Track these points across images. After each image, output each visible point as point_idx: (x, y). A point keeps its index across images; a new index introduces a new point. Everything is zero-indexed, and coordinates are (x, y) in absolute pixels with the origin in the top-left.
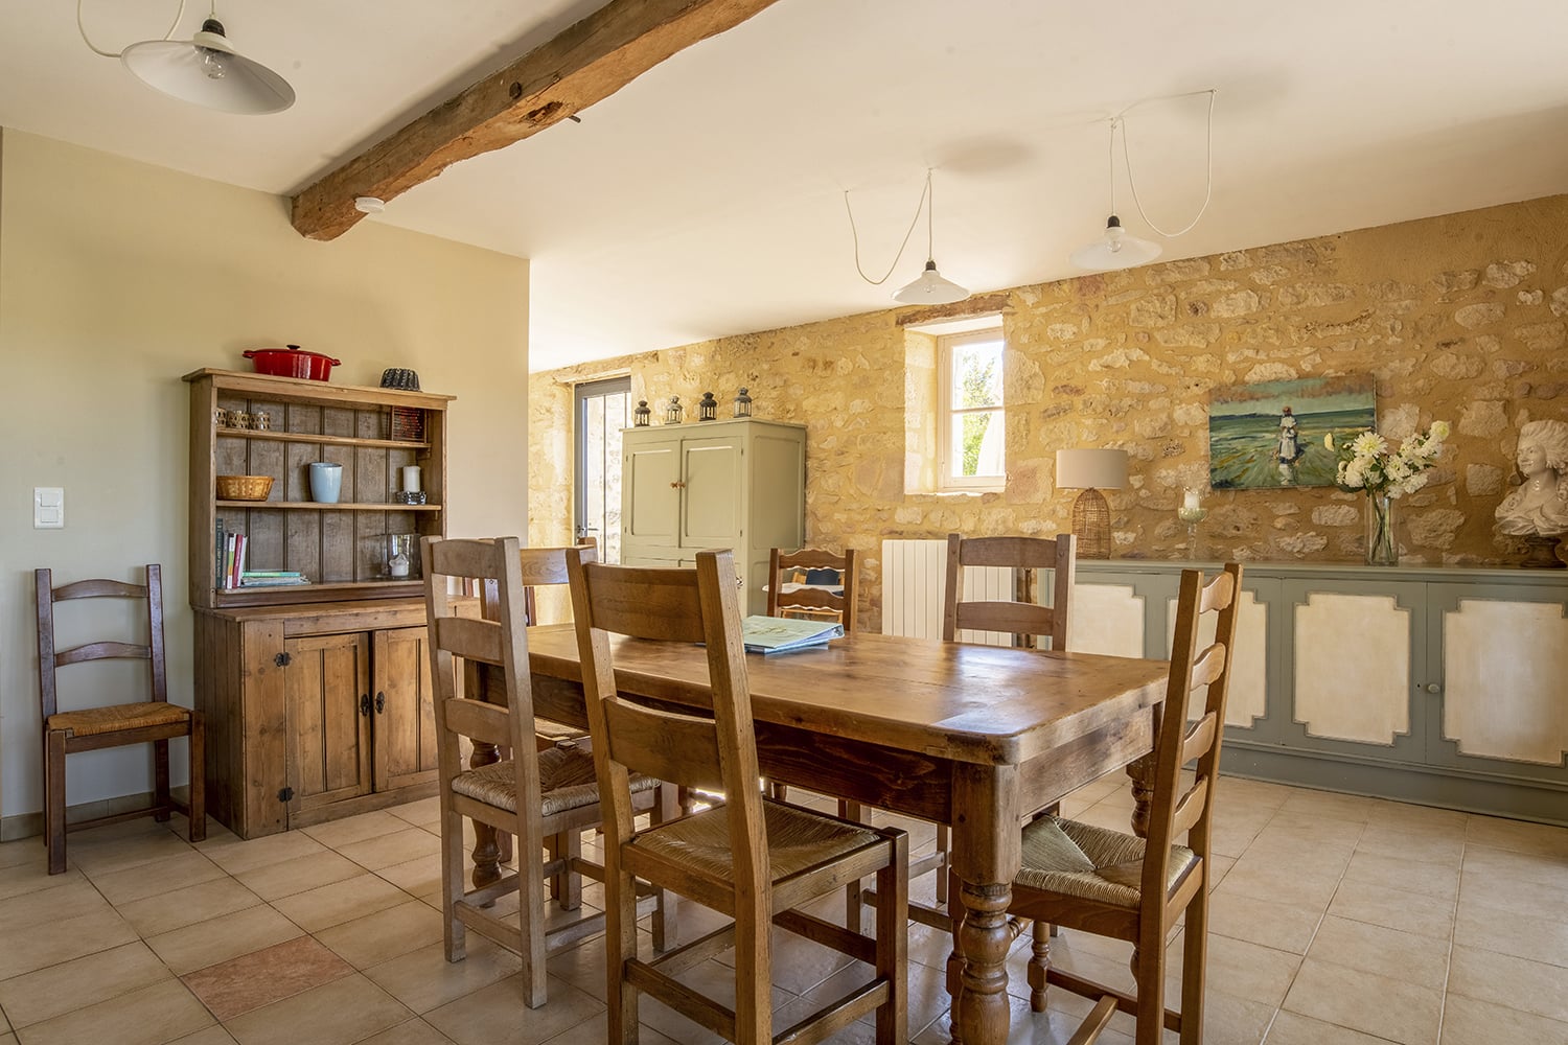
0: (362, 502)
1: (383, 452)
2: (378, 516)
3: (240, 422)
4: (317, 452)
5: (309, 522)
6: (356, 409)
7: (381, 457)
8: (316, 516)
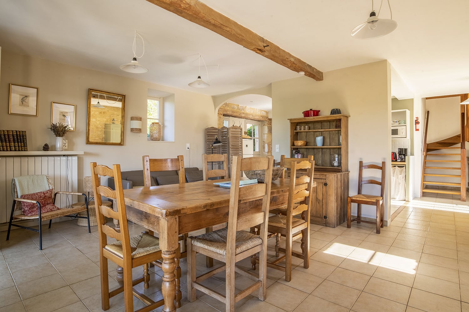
0: (332, 146)
1: (337, 132)
2: (336, 150)
3: (302, 129)
4: (321, 134)
5: (319, 151)
6: (329, 121)
7: (336, 133)
8: (321, 150)
